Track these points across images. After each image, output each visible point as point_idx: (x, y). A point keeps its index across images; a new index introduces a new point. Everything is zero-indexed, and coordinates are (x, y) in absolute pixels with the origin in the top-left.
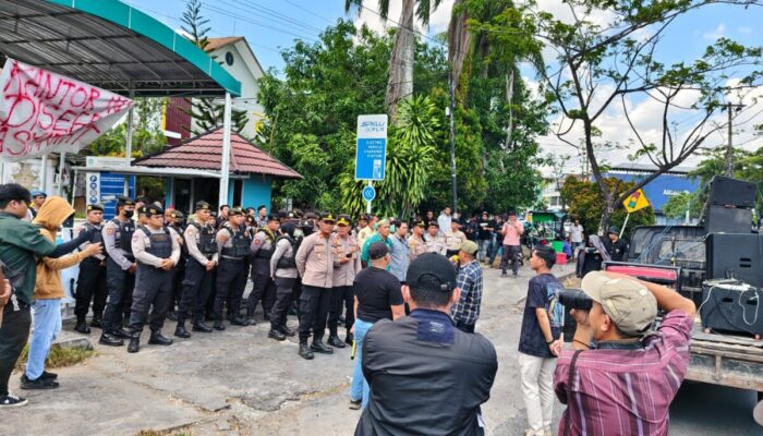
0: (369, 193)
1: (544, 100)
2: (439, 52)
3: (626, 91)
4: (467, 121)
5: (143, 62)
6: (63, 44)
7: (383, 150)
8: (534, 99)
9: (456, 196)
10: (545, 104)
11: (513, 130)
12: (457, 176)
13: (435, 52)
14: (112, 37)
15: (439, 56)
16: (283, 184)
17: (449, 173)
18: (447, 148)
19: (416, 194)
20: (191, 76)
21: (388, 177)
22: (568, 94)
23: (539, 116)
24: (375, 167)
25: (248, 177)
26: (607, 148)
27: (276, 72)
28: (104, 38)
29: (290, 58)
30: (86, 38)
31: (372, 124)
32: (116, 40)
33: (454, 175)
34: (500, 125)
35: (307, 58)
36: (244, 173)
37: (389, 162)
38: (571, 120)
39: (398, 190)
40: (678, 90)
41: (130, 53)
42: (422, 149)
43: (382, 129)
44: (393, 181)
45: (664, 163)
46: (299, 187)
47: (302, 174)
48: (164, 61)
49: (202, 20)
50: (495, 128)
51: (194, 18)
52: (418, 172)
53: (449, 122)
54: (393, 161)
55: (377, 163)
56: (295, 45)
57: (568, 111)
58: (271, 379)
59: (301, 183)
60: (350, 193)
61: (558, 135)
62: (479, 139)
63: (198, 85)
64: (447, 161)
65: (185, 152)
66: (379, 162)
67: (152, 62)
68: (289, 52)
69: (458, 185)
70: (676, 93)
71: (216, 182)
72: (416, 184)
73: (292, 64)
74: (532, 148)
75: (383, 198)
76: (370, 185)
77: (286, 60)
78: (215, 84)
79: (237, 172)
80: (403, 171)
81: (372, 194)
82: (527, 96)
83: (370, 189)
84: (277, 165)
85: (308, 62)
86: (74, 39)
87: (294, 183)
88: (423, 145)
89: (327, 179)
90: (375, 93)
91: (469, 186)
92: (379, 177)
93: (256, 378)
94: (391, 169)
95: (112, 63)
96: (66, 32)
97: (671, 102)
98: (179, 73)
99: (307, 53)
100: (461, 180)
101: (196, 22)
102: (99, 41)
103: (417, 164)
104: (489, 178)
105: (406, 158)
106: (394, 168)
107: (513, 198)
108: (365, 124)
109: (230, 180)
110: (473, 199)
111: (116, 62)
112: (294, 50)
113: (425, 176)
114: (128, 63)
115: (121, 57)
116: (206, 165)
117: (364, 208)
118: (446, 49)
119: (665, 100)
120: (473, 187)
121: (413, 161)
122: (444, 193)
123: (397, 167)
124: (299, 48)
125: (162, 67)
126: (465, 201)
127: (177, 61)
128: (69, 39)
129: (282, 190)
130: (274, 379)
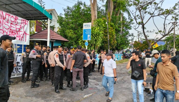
0: (86, 44)
1: (130, 21)
2: (103, 10)
3: (154, 16)
4: (111, 26)
5: (26, 11)
6: (4, 6)
7: (90, 32)
8: (127, 21)
9: (109, 45)
10: (130, 22)
11: (122, 29)
12: (109, 40)
13: (102, 10)
14: (17, 3)
15: (103, 11)
16: (64, 43)
17: (107, 39)
18: (107, 33)
19: (99, 44)
20: (39, 15)
21: (92, 39)
22: (138, 18)
23: (129, 25)
24: (88, 37)
25: (55, 41)
26: (148, 32)
27: (62, 15)
28: (15, 4)
29: (66, 11)
30: (10, 4)
31: (87, 25)
32: (18, 4)
33: (108, 39)
34: (119, 27)
35: (70, 11)
36: (54, 40)
37: (92, 36)
38: (138, 25)
39: (94, 43)
40: (168, 15)
41: (23, 8)
42: (100, 32)
43: (90, 27)
44: (93, 40)
45: (164, 35)
46: (68, 44)
47: (69, 40)
48: (32, 10)
49: (43, 2)
50: (118, 28)
51: (41, 2)
52: (100, 38)
53: (107, 26)
54: (93, 36)
55: (89, 36)
56: (67, 7)
57: (138, 22)
58: (58, 98)
59: (69, 43)
60: (82, 44)
61: (135, 29)
62: (115, 30)
63: (41, 17)
64: (106, 36)
65: (38, 35)
66: (89, 35)
67: (29, 11)
68: (65, 9)
69: (110, 42)
70: (167, 16)
71: (46, 42)
72: (99, 41)
73: (66, 13)
74: (127, 33)
75: (90, 45)
76: (87, 41)
77: (65, 11)
78: (46, 16)
79: (52, 39)
80: (96, 38)
81: (87, 44)
82: (126, 20)
83: (87, 43)
84: (63, 38)
85: (70, 12)
86: (7, 4)
87: (67, 43)
88: (100, 31)
89: (75, 42)
90: (87, 20)
91: (112, 42)
92: (89, 39)
93: (54, 97)
94: (92, 37)
95: (18, 11)
96: (5, 2)
97: (166, 18)
98: (36, 14)
99: (70, 10)
100: (110, 41)
101: (42, 3)
102: (14, 5)
103: (99, 36)
104: (117, 40)
105: (96, 34)
106: (93, 37)
107: (123, 45)
108: (85, 25)
109: (50, 41)
110: (113, 46)
111: (19, 11)
112: (67, 9)
113: (101, 39)
114: (22, 11)
115: (21, 9)
116: (44, 38)
117: (85, 48)
118: (105, 9)
119: (165, 18)
120: (113, 42)
121: (98, 35)
122: (106, 44)
123: (94, 37)
124: (68, 8)
125: (32, 12)
126: (111, 46)
127: (35, 10)
128: (6, 5)
129: (64, 45)
130: (59, 98)
